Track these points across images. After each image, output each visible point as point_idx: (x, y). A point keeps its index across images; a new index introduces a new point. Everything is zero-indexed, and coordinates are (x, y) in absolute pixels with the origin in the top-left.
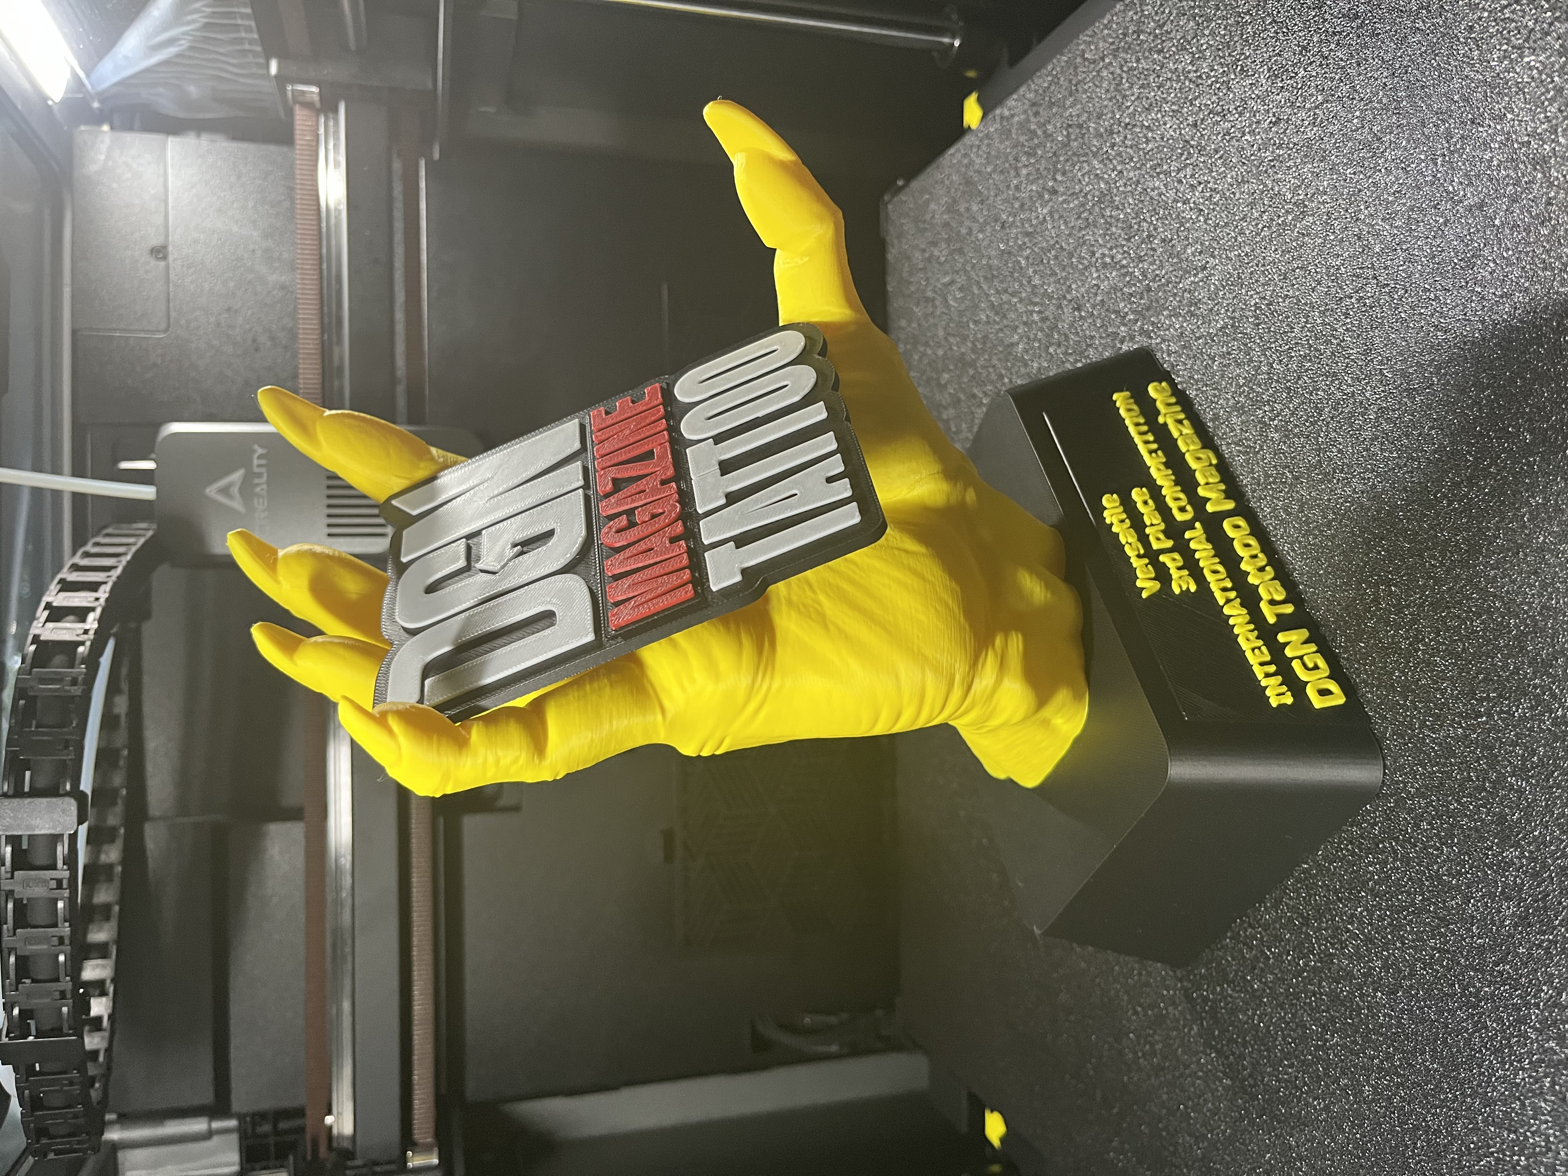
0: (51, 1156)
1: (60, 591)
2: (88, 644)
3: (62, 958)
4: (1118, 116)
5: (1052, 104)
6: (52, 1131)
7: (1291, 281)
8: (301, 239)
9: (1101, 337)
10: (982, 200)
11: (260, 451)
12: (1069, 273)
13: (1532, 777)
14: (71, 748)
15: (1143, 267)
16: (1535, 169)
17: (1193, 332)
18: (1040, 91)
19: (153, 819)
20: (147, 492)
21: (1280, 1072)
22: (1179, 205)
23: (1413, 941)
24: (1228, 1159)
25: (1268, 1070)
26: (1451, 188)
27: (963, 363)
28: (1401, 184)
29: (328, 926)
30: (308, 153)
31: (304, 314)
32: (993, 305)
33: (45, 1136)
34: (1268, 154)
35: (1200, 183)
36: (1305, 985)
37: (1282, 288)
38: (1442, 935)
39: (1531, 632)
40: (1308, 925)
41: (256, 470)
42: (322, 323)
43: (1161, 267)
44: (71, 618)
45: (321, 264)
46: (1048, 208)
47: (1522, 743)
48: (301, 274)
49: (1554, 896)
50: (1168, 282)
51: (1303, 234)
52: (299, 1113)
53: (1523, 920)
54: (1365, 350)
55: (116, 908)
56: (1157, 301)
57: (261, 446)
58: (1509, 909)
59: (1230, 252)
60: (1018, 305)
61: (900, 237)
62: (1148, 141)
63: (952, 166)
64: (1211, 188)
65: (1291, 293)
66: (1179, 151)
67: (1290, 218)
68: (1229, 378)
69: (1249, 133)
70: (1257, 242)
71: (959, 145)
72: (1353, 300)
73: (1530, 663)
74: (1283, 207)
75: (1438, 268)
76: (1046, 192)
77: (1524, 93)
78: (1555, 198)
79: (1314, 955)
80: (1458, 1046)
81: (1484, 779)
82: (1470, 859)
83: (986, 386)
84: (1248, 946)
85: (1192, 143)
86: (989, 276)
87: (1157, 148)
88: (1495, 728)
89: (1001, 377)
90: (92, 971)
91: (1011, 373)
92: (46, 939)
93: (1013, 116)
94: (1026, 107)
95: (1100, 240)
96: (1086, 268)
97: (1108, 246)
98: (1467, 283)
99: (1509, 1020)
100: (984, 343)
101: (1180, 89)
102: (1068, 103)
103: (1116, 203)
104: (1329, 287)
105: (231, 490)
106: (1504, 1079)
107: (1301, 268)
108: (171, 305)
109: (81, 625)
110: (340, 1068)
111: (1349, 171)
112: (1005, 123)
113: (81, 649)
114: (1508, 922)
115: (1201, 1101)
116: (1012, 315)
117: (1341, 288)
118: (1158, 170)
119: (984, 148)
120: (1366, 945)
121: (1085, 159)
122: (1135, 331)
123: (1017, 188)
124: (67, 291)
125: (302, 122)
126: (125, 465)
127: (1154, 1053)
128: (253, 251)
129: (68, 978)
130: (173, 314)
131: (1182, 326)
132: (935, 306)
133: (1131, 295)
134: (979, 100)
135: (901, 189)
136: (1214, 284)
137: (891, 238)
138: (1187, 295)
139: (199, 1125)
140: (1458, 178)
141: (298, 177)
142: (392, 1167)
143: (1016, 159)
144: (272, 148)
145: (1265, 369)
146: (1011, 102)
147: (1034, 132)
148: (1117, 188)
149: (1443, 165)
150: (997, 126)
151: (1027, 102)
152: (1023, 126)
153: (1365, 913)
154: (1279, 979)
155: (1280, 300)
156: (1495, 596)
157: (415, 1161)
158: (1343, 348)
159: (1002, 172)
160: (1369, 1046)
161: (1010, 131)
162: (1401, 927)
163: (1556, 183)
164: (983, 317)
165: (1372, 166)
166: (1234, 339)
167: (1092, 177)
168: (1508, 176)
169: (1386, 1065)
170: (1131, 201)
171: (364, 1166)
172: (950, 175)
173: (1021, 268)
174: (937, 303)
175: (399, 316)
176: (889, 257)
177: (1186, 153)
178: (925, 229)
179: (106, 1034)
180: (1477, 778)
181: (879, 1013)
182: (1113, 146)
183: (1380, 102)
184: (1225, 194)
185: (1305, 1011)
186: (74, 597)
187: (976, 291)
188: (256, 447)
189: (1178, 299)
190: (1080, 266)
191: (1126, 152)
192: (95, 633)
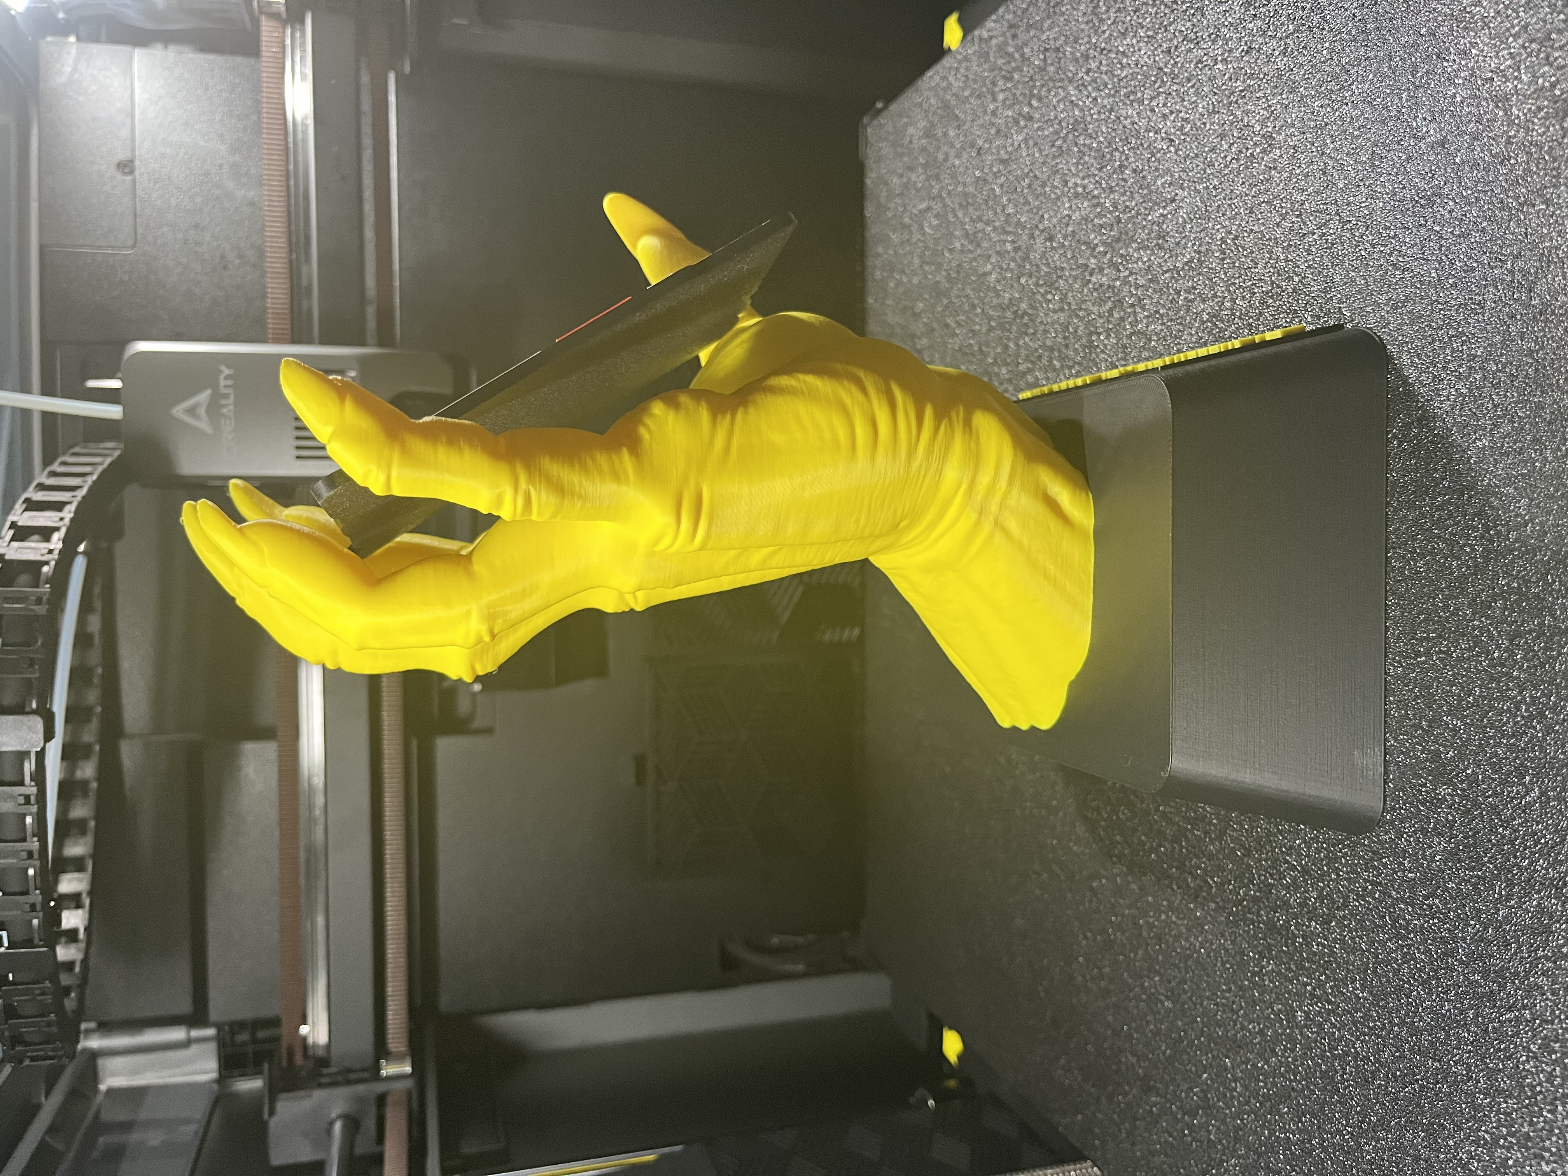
0: (27, 1062)
1: (25, 510)
2: (53, 563)
3: (31, 872)
4: (1094, 41)
5: (1030, 27)
6: (27, 1038)
7: (1256, 215)
8: (268, 154)
9: (1071, 269)
10: (959, 125)
11: (227, 372)
12: (1042, 203)
13: (1466, 717)
14: (37, 667)
15: (1114, 199)
16: (1497, 106)
17: (1160, 266)
18: (1019, 13)
19: (132, 736)
20: (113, 411)
21: (1218, 997)
22: (1151, 134)
23: (1347, 873)
24: (1168, 1078)
25: (1207, 994)
26: (1414, 124)
27: (938, 293)
28: (1367, 118)
29: (302, 843)
30: (275, 65)
31: (271, 232)
32: (967, 233)
33: (19, 1043)
34: (1239, 83)
35: (1172, 112)
36: (1244, 914)
37: (1247, 222)
38: (1375, 868)
39: (1472, 574)
40: (1250, 857)
41: (224, 391)
42: (290, 241)
43: (1132, 198)
44: (36, 537)
45: (288, 180)
46: (1024, 135)
47: (1459, 683)
48: (269, 190)
49: (1484, 834)
50: (1138, 214)
51: (1270, 168)
52: (274, 1022)
53: (1452, 856)
54: (1325, 288)
55: (92, 824)
56: (1126, 233)
57: (228, 367)
58: (1440, 845)
59: (1199, 184)
60: (993, 235)
61: (879, 160)
62: (1123, 68)
63: (930, 89)
64: (1182, 119)
65: (1255, 228)
66: (1153, 78)
67: (1258, 150)
68: (1194, 313)
69: (1221, 61)
70: (1226, 175)
71: (938, 67)
72: (1315, 237)
73: (1469, 604)
74: (1252, 140)
75: (1399, 206)
76: (1021, 118)
77: (1489, 28)
78: (1515, 136)
79: (1253, 884)
80: (1387, 976)
81: (1421, 717)
82: (1404, 795)
83: (958, 315)
84: (1192, 875)
85: (1165, 70)
86: (964, 203)
87: (1132, 74)
88: (1433, 667)
89: (974, 307)
90: (69, 884)
91: (984, 303)
92: (15, 854)
93: (991, 38)
94: (1005, 29)
95: (1073, 169)
96: (1058, 198)
97: (1081, 175)
98: (1426, 221)
99: (1437, 953)
100: (958, 272)
101: (1156, 13)
102: (1046, 26)
103: (1090, 131)
104: (1293, 222)
105: (198, 411)
106: (1431, 1010)
107: (1267, 202)
108: (138, 220)
109: (45, 545)
110: (315, 978)
111: (1317, 103)
112: (983, 46)
113: (45, 569)
114: (1438, 858)
115: (1144, 1022)
116: (985, 244)
117: (1304, 223)
118: (1131, 98)
119: (962, 71)
120: (1303, 876)
121: (1060, 84)
122: (1104, 263)
123: (994, 113)
124: (34, 206)
125: (269, 34)
126: (92, 384)
127: (1101, 976)
128: (221, 166)
129: (38, 892)
130: (140, 230)
131: (1150, 260)
132: (911, 233)
133: (1101, 226)
134: (960, 21)
135: (879, 112)
136: (1182, 217)
137: (870, 163)
138: (1156, 228)
139: (178, 1034)
140: (1422, 114)
141: (264, 90)
142: (366, 1075)
143: (994, 84)
144: (239, 59)
145: (1228, 304)
146: (989, 24)
147: (1011, 55)
148: (1092, 115)
149: (1407, 100)
150: (976, 47)
151: (1004, 23)
152: (1001, 48)
153: (1303, 846)
154: (1220, 907)
155: (1246, 234)
156: (1439, 537)
157: (388, 1070)
158: (1304, 285)
159: (979, 97)
160: (1303, 974)
161: (988, 53)
162: (1337, 859)
163: (1516, 121)
164: (958, 245)
165: (1339, 99)
166: (1200, 274)
167: (1067, 104)
168: (1470, 113)
169: (1318, 992)
170: (1104, 129)
171: (338, 1073)
172: (928, 98)
173: (996, 196)
174: (914, 230)
175: (369, 234)
176: (868, 182)
177: (1159, 81)
178: (903, 154)
179: (82, 945)
180: (1414, 715)
181: (845, 934)
182: (1088, 71)
183: (1349, 33)
184: (1196, 124)
185: (1244, 938)
186: (39, 517)
187: (951, 219)
188: (223, 368)
189: (1146, 231)
190: (1053, 196)
191: (1101, 79)
192: (60, 553)
